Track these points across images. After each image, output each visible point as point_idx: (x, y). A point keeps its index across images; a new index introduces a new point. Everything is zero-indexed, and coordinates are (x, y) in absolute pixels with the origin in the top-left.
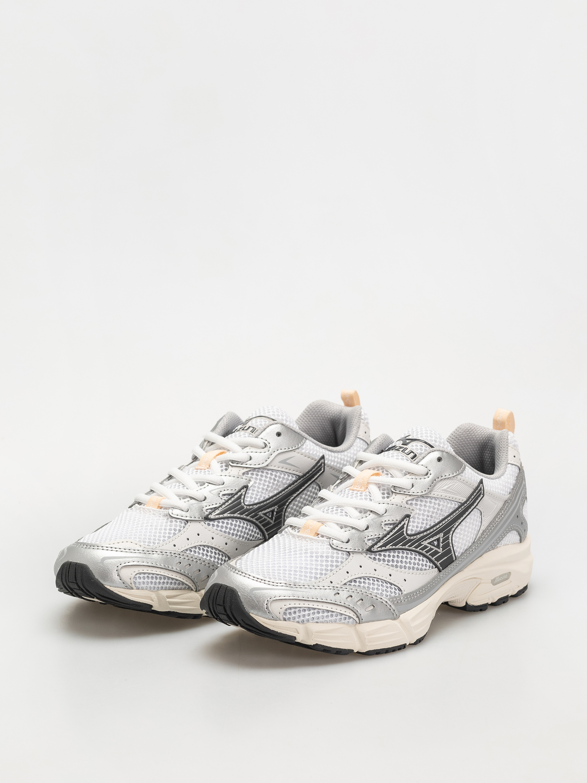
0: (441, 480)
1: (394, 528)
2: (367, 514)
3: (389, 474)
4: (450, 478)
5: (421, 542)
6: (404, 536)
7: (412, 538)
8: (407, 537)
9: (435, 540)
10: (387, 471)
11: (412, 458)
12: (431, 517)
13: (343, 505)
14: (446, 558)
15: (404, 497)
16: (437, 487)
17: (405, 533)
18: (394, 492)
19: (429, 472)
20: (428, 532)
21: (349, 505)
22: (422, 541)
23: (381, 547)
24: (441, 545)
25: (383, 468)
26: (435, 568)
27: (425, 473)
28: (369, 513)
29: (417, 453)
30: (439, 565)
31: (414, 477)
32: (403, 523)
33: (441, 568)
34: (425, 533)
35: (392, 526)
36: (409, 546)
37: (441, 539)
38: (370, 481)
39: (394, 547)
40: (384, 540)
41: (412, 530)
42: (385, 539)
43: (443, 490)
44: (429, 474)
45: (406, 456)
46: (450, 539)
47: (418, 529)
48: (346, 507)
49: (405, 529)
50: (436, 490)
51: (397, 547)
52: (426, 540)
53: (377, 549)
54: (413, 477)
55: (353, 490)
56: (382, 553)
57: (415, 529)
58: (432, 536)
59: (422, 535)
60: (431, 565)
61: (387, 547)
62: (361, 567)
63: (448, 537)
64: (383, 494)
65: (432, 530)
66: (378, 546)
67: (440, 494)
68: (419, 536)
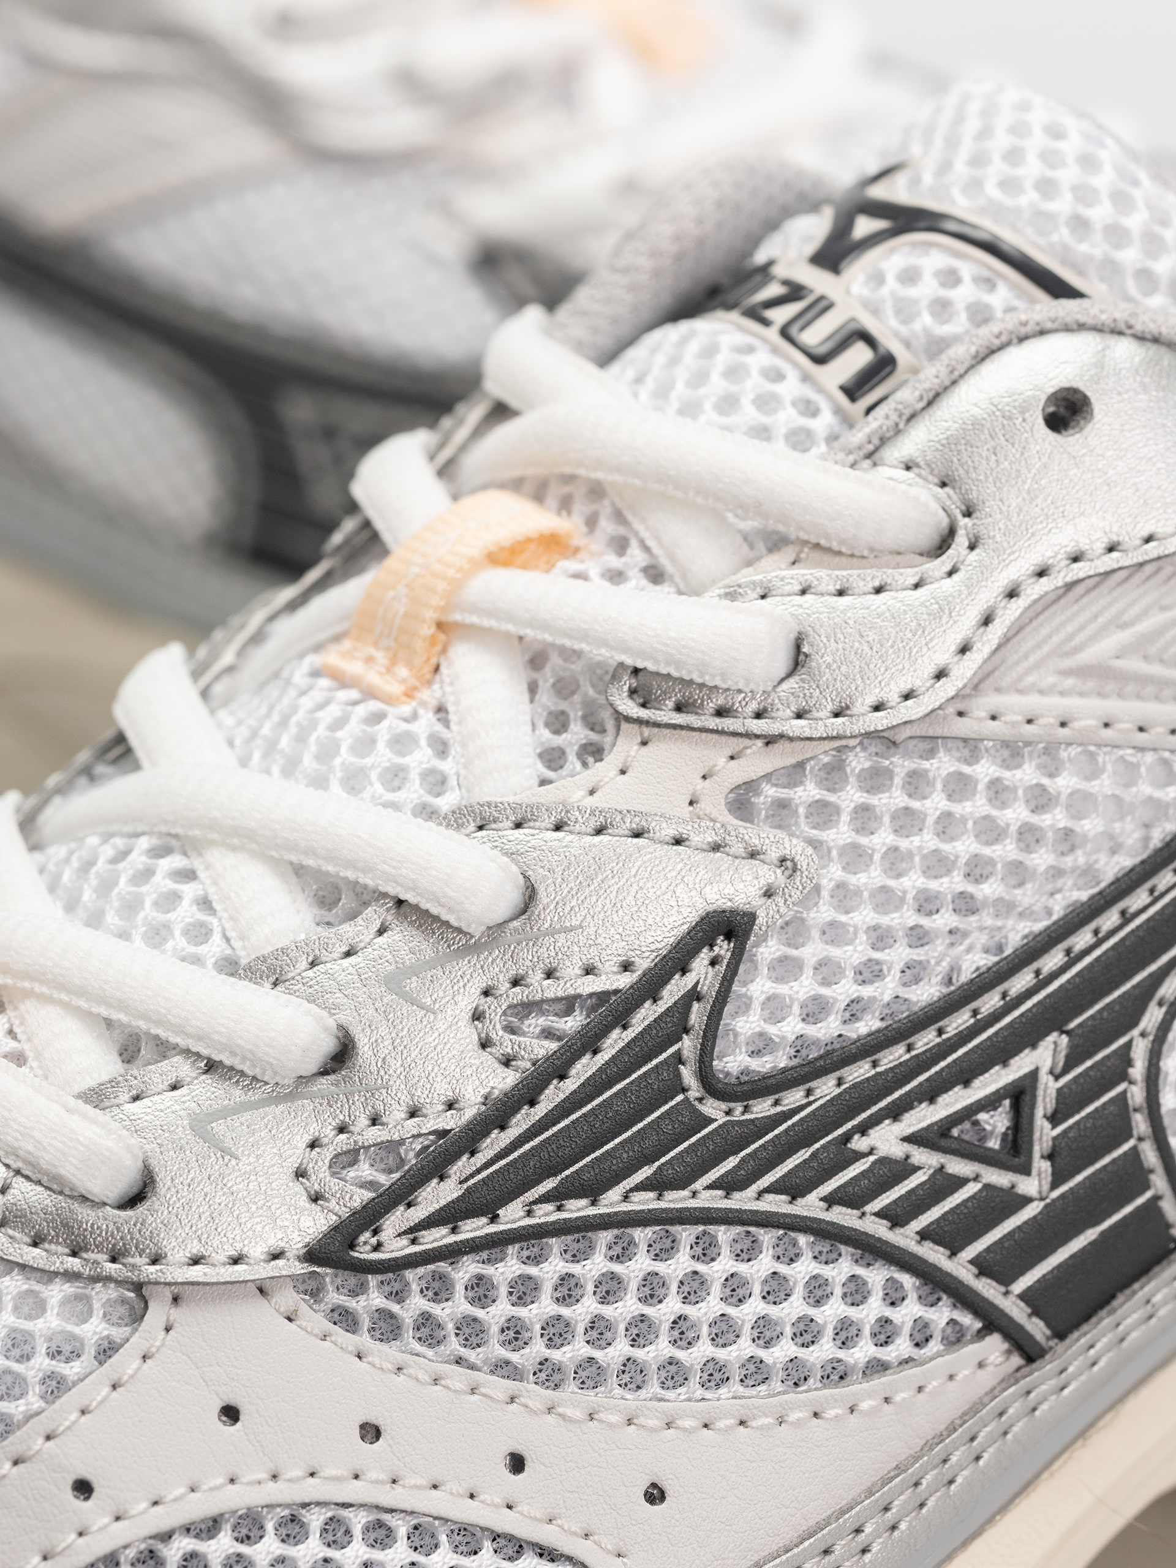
0: (1070, 586)
1: (589, 1042)
2: (361, 929)
3: (634, 543)
4: (1148, 569)
5: (847, 1138)
6: (680, 1098)
7: (762, 1108)
8: (713, 1109)
9: (989, 1103)
10: (619, 517)
11: (853, 390)
12: (966, 905)
13: (197, 832)
14: (1090, 1235)
15: (716, 754)
16: (1030, 643)
17: (688, 1075)
18: (628, 719)
19: (963, 522)
20: (926, 1040)
21: (236, 841)
22: (863, 1130)
23: (449, 1216)
24: (1044, 1133)
25: (597, 491)
26: (981, 1335)
27: (928, 536)
28: (374, 915)
29: (908, 345)
30: (1016, 1311)
31: (822, 573)
32: (674, 990)
33: (1037, 1329)
34: (894, 1056)
35: (572, 1024)
36: (729, 1185)
37: (1048, 1089)
38: (457, 617)
39: (577, 1208)
40: (480, 1159)
41: (762, 1045)
42: (498, 1140)
43: (1082, 672)
44: (961, 541)
45: (806, 378)
46: (1138, 1071)
47: (828, 1029)
48: (214, 856)
49: (688, 1045)
50: (1020, 669)
51: (612, 1201)
52: (895, 1113)
53: (404, 1241)
54: (825, 577)
55: (342, 681)
56: (468, 1269)
57: (791, 1027)
58: (965, 1075)
59: (860, 1072)
60: (942, 1314)
61: (512, 1215)
62: (231, 1413)
63: (1124, 1057)
64: (558, 723)
65: (960, 1021)
66: (418, 1213)
67: (1052, 706)
68: (826, 1088)
